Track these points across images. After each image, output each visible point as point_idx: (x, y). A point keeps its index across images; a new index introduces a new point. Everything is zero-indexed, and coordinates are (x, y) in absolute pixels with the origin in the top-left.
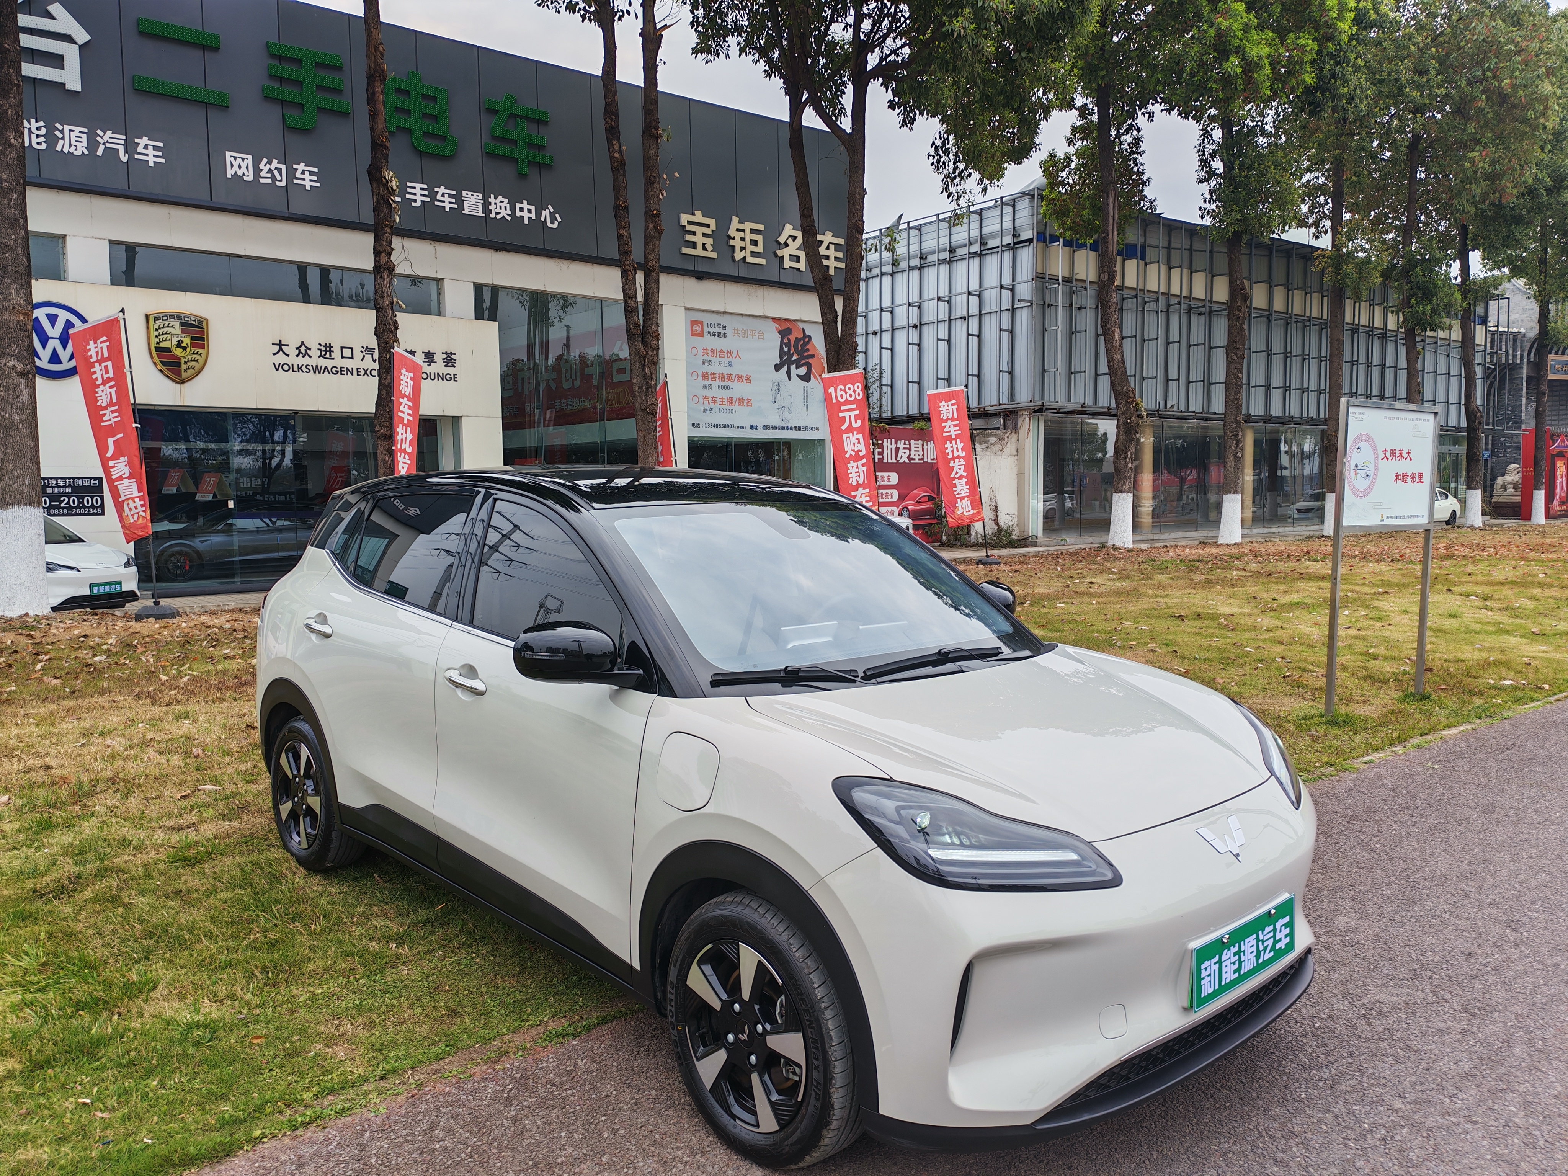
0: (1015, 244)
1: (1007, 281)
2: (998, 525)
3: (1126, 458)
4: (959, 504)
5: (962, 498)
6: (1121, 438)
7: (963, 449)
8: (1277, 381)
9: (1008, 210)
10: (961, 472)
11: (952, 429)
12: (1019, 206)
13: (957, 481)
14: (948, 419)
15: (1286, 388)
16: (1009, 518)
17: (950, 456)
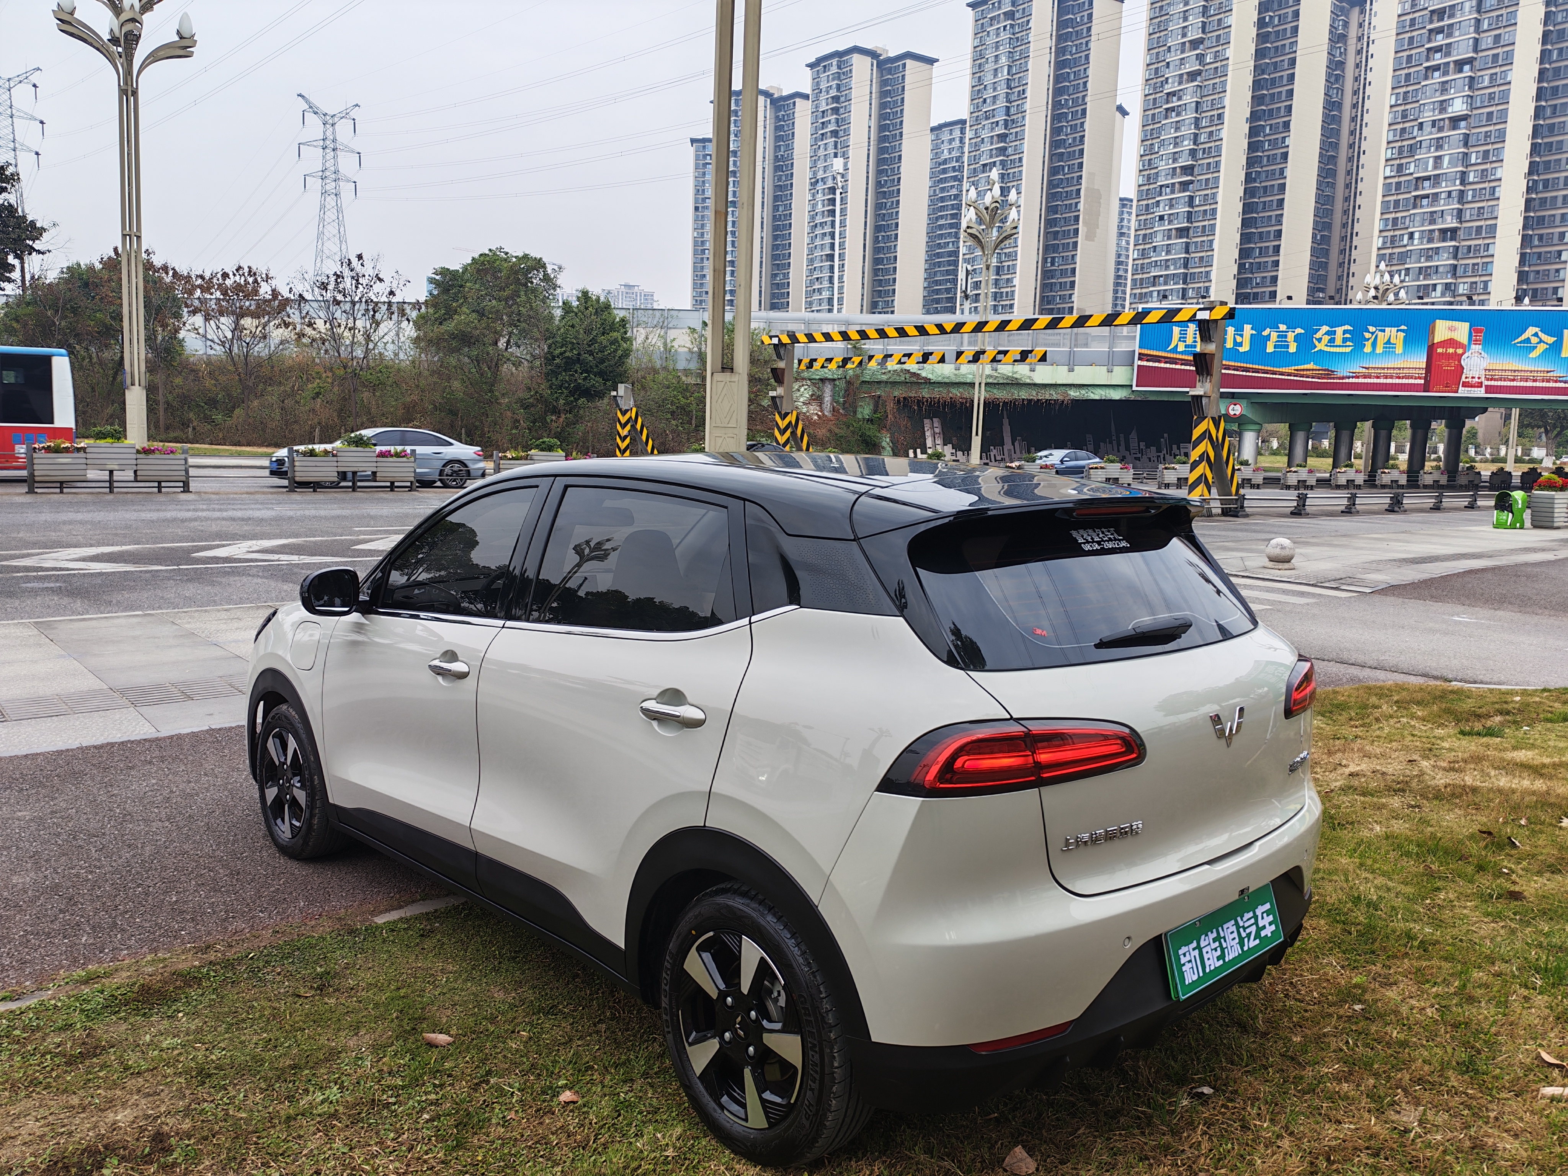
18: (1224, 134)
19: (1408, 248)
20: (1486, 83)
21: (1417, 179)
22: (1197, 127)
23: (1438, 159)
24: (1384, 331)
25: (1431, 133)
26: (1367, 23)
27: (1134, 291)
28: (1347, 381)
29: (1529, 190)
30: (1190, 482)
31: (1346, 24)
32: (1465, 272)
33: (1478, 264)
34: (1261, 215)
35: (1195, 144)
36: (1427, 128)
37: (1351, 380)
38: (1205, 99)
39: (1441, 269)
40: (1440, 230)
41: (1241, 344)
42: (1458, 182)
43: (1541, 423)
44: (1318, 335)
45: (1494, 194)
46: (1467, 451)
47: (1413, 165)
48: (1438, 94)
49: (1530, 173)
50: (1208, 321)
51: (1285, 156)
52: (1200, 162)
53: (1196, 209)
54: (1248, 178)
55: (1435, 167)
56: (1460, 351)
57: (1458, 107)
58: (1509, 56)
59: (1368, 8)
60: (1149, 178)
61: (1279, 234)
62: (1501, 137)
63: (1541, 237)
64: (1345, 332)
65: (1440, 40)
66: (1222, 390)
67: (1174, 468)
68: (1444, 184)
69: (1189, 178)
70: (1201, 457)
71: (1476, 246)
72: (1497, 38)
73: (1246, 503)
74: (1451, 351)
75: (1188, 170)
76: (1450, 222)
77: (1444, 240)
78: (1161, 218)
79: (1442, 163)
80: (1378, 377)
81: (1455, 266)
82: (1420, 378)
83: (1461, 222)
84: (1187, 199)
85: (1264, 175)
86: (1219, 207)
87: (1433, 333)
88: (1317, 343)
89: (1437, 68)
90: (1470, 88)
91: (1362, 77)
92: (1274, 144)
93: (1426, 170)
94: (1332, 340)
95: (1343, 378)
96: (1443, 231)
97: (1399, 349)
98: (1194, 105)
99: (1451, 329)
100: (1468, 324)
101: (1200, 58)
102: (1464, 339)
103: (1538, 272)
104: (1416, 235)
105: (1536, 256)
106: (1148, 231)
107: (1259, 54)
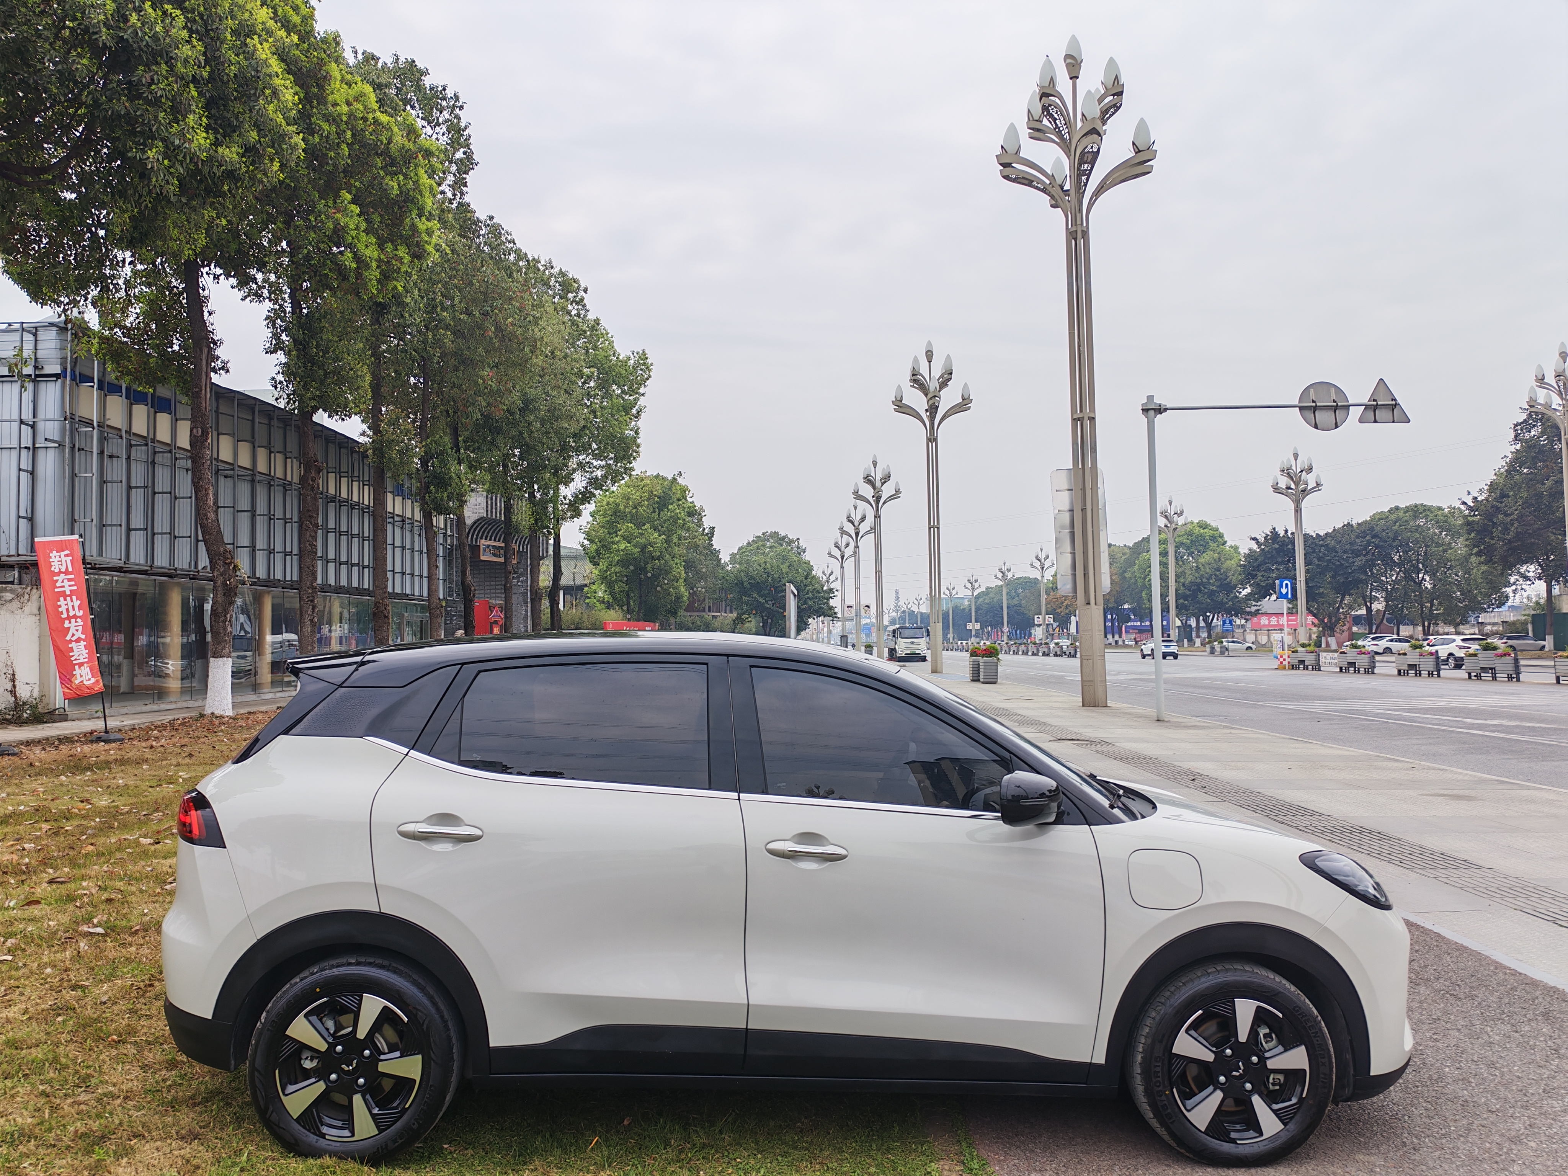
0: (37, 376)
1: (27, 415)
2: (15, 697)
3: (225, 621)
4: (77, 671)
5: (81, 665)
6: (220, 600)
7: (80, 608)
8: (261, 543)
9: (27, 337)
10: (79, 634)
11: (66, 583)
12: (42, 335)
13: (73, 645)
14: (60, 572)
15: (271, 552)
16: (29, 688)
17: (64, 616)
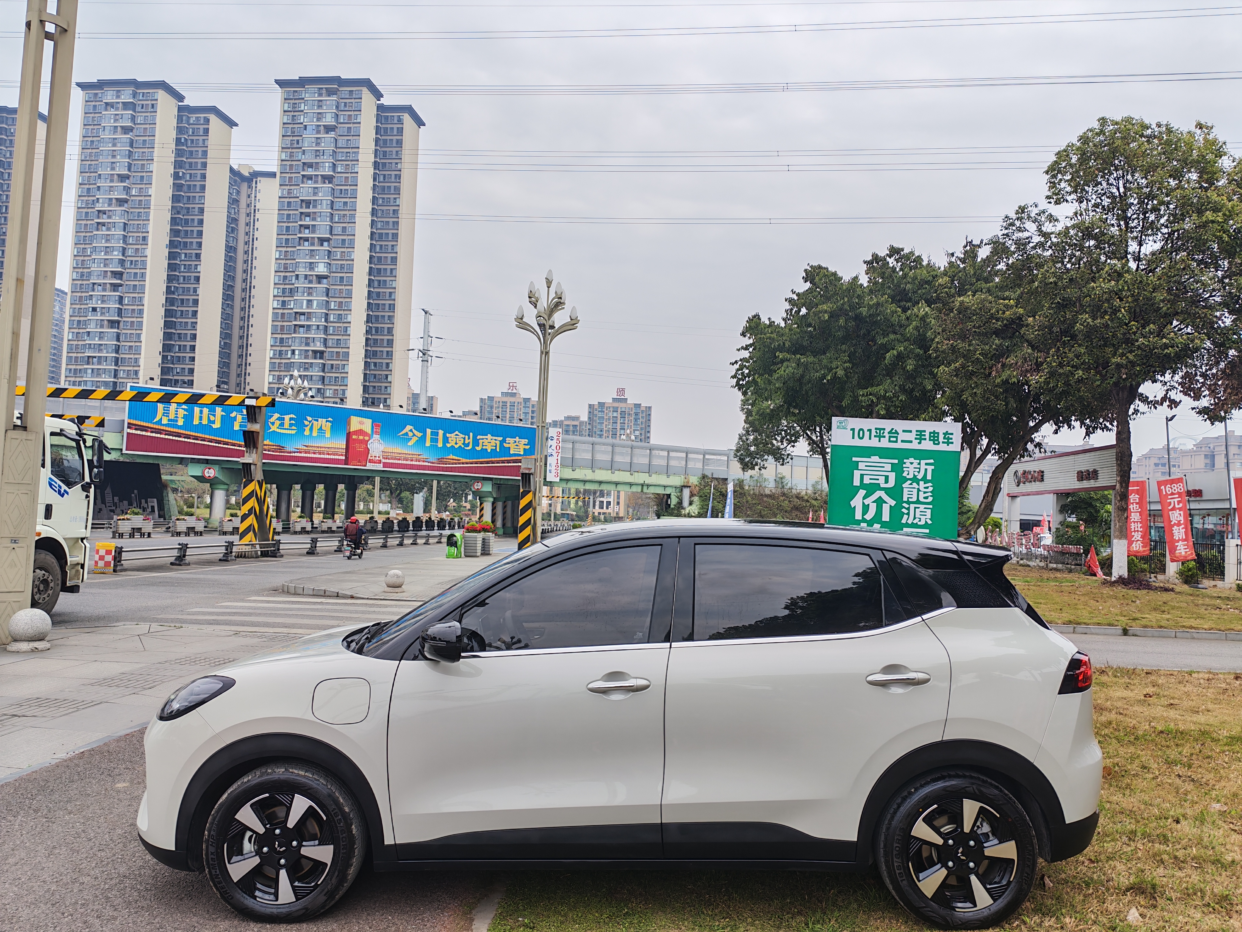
18: (148, 252)
19: (292, 361)
20: (338, 257)
21: (296, 313)
22: (125, 242)
23: (309, 302)
24: (318, 421)
25: (304, 283)
26: (253, 195)
27: (70, 367)
28: (293, 454)
29: (367, 332)
30: (240, 531)
31: (238, 192)
32: (330, 382)
33: (338, 377)
34: (179, 320)
35: (123, 255)
36: (302, 279)
37: (296, 454)
38: (131, 222)
39: (314, 378)
40: (313, 351)
41: (214, 422)
42: (323, 320)
43: (388, 488)
44: (272, 420)
45: (346, 331)
46: (339, 506)
47: (292, 303)
48: (308, 257)
49: (367, 322)
50: (254, 407)
51: (197, 279)
52: (128, 271)
53: (125, 307)
54: (169, 290)
55: (308, 307)
56: (367, 438)
57: (321, 269)
58: (352, 242)
59: (254, 185)
60: (82, 275)
61: (194, 337)
62: (349, 295)
63: (375, 364)
64: (291, 419)
65: (307, 221)
66: (264, 461)
67: (184, 519)
68: (314, 319)
69: (119, 281)
70: (250, 511)
71: (336, 365)
72: (344, 229)
73: (282, 546)
74: (361, 437)
75: (118, 275)
76: (319, 347)
77: (315, 358)
78: (94, 309)
79: (312, 305)
80: (314, 453)
81: (324, 377)
82: (342, 455)
83: (326, 347)
84: (117, 298)
85: (181, 291)
86: (146, 308)
87: (349, 424)
88: (271, 426)
89: (306, 239)
90: (328, 257)
91: (251, 233)
92: (188, 268)
93: (302, 308)
94: (282, 425)
95: (290, 453)
96: (315, 352)
97: (328, 435)
98: (122, 225)
99: (361, 423)
100: (371, 421)
101: (127, 189)
102: (369, 430)
103: (374, 387)
104: (297, 352)
105: (373, 376)
106: (82, 319)
107: (176, 199)
